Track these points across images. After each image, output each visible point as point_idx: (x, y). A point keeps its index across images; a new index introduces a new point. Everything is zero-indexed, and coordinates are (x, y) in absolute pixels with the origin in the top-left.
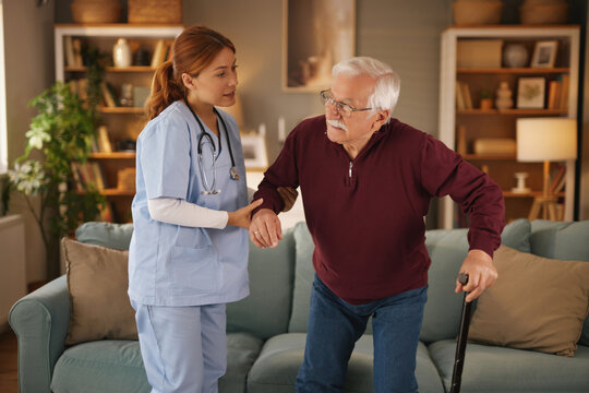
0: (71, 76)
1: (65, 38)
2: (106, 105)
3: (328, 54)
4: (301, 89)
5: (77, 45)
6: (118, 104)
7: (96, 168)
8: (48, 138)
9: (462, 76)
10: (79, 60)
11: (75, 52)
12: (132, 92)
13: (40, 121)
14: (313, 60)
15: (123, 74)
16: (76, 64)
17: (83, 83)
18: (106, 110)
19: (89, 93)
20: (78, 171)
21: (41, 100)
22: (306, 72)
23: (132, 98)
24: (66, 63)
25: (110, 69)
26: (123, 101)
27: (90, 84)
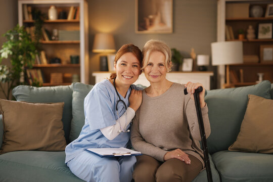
0: (27, 25)
1: (23, 5)
2: (44, 40)
3: (159, 14)
4: (146, 32)
5: (30, 9)
6: (50, 39)
7: (39, 72)
8: (11, 53)
9: (228, 22)
10: (31, 17)
11: (28, 13)
12: (58, 33)
13: (7, 45)
14: (151, 17)
15: (53, 24)
16: (29, 19)
17: (33, 29)
18: (44, 42)
19: (35, 34)
20: (30, 74)
21: (8, 34)
22: (148, 23)
23: (58, 36)
24: (24, 18)
25: (46, 21)
26: (53, 38)
27: (36, 29)
